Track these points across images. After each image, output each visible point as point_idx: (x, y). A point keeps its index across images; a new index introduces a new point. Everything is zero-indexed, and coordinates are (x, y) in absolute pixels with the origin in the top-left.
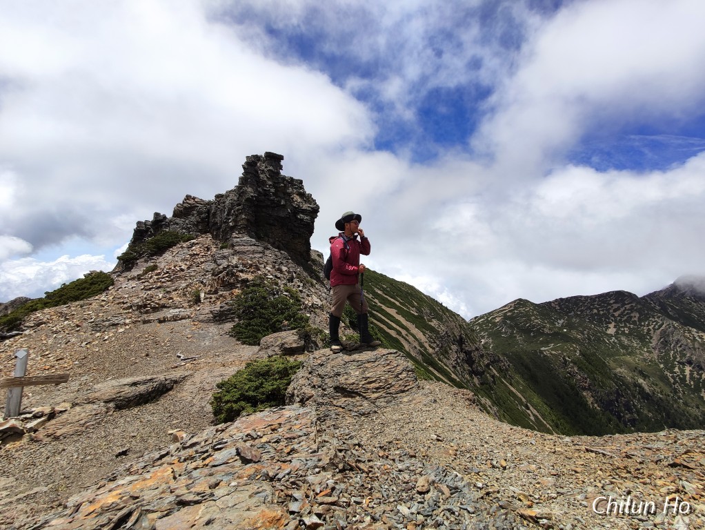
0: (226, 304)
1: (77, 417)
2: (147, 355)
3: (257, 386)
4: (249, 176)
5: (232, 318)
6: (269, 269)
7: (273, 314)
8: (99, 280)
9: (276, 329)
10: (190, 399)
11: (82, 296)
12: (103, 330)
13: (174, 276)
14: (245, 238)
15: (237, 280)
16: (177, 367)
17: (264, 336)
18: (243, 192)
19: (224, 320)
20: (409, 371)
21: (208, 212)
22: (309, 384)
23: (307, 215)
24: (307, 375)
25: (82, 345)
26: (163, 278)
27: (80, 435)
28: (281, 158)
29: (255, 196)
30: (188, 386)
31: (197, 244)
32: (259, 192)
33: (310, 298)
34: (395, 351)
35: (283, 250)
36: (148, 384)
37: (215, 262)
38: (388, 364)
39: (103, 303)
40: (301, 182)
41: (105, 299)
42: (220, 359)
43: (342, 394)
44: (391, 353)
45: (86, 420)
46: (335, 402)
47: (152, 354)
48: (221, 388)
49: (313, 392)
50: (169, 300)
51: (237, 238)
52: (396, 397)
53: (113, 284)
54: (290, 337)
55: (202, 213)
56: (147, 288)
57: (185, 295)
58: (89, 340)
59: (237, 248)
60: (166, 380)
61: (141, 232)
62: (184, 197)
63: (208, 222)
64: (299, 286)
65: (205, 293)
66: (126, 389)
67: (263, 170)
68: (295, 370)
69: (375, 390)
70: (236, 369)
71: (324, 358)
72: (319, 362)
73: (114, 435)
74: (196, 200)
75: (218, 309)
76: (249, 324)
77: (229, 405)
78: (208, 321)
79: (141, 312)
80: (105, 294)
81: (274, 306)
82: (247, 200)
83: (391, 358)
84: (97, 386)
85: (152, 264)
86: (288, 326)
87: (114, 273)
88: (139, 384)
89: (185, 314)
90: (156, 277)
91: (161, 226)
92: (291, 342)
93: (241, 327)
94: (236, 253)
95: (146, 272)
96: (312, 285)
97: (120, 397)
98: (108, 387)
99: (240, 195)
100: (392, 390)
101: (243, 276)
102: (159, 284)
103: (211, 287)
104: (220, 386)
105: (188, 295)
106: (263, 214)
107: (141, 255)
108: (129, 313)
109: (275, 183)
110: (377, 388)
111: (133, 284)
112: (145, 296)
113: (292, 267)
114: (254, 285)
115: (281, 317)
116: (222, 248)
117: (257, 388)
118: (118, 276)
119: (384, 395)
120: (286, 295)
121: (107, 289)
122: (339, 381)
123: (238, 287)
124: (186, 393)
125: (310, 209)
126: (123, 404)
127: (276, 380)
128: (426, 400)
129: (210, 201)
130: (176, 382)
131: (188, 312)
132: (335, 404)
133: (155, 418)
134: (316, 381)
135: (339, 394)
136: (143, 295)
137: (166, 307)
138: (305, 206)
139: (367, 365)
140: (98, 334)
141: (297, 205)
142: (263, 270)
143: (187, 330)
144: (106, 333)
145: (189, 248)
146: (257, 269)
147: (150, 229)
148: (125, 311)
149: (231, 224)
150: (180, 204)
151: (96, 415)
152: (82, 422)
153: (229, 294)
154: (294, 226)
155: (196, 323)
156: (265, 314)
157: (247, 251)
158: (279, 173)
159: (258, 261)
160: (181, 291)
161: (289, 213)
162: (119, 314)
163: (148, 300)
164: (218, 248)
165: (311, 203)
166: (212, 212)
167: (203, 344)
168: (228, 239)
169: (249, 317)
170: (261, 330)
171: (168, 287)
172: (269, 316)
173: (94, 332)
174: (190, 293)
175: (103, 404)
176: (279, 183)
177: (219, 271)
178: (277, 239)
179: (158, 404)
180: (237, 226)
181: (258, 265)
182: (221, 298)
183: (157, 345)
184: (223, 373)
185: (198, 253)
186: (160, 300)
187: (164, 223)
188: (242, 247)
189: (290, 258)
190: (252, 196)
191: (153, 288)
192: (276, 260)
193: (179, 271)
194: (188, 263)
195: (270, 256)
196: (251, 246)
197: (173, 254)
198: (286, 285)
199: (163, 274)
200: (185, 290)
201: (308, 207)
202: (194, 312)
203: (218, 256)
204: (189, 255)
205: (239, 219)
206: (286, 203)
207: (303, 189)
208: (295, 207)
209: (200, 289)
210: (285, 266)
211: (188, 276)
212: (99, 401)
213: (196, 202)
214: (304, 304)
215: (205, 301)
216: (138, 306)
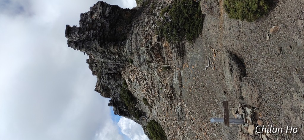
0: (173, 49)
1: (249, 91)
5: (182, 45)
6: (148, 28)
7: (182, 17)
8: (151, 127)
11: (161, 133)
12: (184, 115)
13: (151, 87)
14: (127, 47)
15: (157, 45)
16: (214, 66)
18: (96, 49)
19: (183, 50)
21: (107, 74)
23: (106, 9)
25: (193, 122)
26: (152, 93)
28: (68, 27)
29: (98, 41)
30: (234, 47)
31: (129, 78)
32: (94, 39)
35: (132, 24)
36: (232, 65)
39: (167, 119)
40: (82, 15)
41: (165, 119)
47: (203, 84)
50: (168, 85)
51: (126, 52)
53: (154, 120)
55: (108, 78)
56: (158, 100)
57: (165, 76)
58: (190, 119)
59: (133, 51)
60: (230, 58)
61: (121, 112)
62: (96, 92)
63: (114, 74)
64: (158, 9)
65: (164, 65)
66: (234, 74)
67: (79, 37)
70: (226, 21)
74: (98, 85)
75: (176, 54)
76: (189, 31)
78: (183, 60)
79: (174, 99)
81: (177, 17)
82: (101, 46)
85: (142, 102)
87: (147, 121)
88: (232, 69)
90: (151, 97)
91: (116, 102)
93: (190, 36)
94: (137, 51)
95: (147, 104)
96: (155, 3)
97: (239, 75)
99: (98, 51)
101: (155, 40)
102: (156, 94)
103: (160, 61)
106: (109, 37)
107: (136, 109)
109: (86, 30)
112: (164, 99)
113: (143, 17)
115: (185, 11)
116: (132, 62)
118: (149, 118)
120: (166, 14)
121: (157, 122)
123: (162, 44)
124: (239, 47)
126: (243, 73)
130: (231, 54)
131: (176, 73)
137: (172, 86)
138: (100, 11)
140: (187, 117)
141: (99, 16)
142: (149, 31)
143: (188, 70)
144: (186, 113)
145: (132, 83)
146: (149, 35)
147: (118, 108)
148: (173, 107)
149: (117, 57)
150: (101, 94)
151: (249, 83)
152: (252, 87)
153: (166, 49)
154: (114, 18)
155: (184, 66)
156: (183, 22)
157: (135, 43)
158: (79, 28)
159: (143, 35)
160: (162, 79)
161: (106, 20)
162: (175, 110)
163: (167, 96)
164: (131, 65)
165: (96, 7)
166: (108, 71)
167: (199, 58)
168: (126, 59)
169: (184, 32)
170: (193, 23)
171: (159, 88)
172: (184, 19)
173: (185, 120)
174: (164, 74)
175: (242, 82)
176: (86, 27)
177: (150, 58)
178: (125, 28)
179: (244, 58)
180: (118, 53)
181: (145, 35)
182: (168, 54)
183: (197, 83)
184: (228, 29)
185: (135, 76)
186: (167, 90)
187: (114, 101)
188: (133, 48)
189: (137, 19)
190: (98, 43)
191: (159, 96)
192: (140, 26)
193: (147, 85)
194: (142, 81)
195: (137, 30)
196: (131, 43)
197: (135, 92)
198: (158, 17)
199: (149, 94)
200: (162, 77)
201: (100, 9)
202: (176, 69)
203: (138, 62)
204: (136, 81)
205: (113, 51)
206: (100, 23)
207: (87, 13)
208: (102, 17)
209: (161, 68)
210: (144, 21)
211: (151, 79)
212: (240, 85)
213: (99, 85)
214: (171, 4)
215: (169, 64)
216: (170, 101)
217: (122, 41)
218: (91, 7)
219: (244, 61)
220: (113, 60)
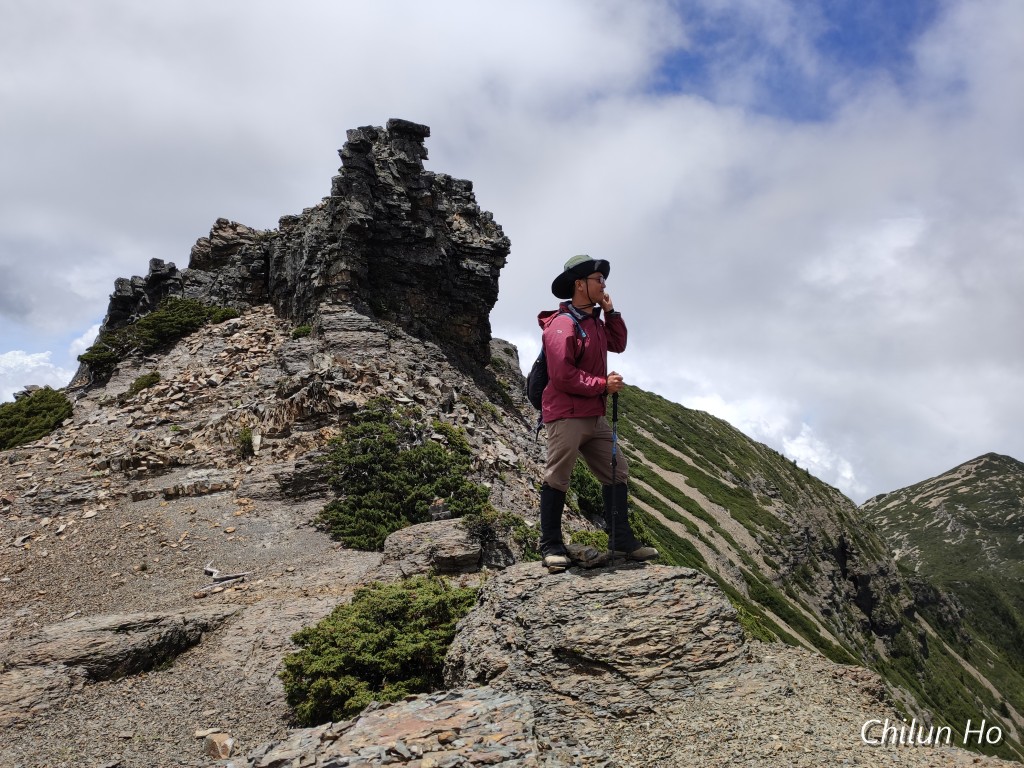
0: (309, 458)
1: (16, 693)
2: (144, 568)
3: (381, 641)
4: (353, 176)
5: (321, 490)
6: (401, 381)
7: (411, 482)
8: (44, 405)
9: (416, 516)
10: (235, 665)
11: (12, 440)
12: (54, 512)
13: (193, 397)
14: (347, 314)
15: (332, 406)
16: (205, 596)
17: (393, 530)
18: (341, 212)
19: (301, 495)
20: (725, 619)
21: (266, 256)
22: (497, 641)
23: (483, 261)
24: (491, 619)
25: (16, 543)
26: (172, 402)
27: (21, 729)
28: (422, 132)
29: (368, 221)
30: (229, 637)
31: (244, 327)
32: (377, 210)
33: (490, 448)
34: (690, 571)
35: (430, 340)
36: (150, 631)
37: (283, 366)
38: (677, 602)
39: (53, 455)
40: (469, 186)
41: (57, 446)
42: (298, 580)
43: (571, 666)
44: (682, 577)
45: (32, 699)
46: (555, 684)
47: (154, 566)
48: (302, 643)
49: (507, 659)
50: (186, 449)
51: (327, 313)
52: (697, 678)
53: (70, 415)
54: (449, 535)
55: (252, 259)
56: (139, 423)
57: (220, 439)
58: (28, 533)
59: (330, 336)
60: (186, 623)
61: (125, 303)
62: (213, 223)
63: (267, 279)
64: (466, 421)
65: (263, 435)
66: (107, 638)
67: (385, 162)
68: (462, 607)
69: (646, 660)
70: (333, 602)
71: (528, 584)
72: (518, 590)
73: (87, 734)
74: (239, 230)
75: (292, 469)
76: (358, 505)
77: (321, 681)
78: (270, 496)
79: (127, 476)
80: (55, 436)
81: (411, 465)
82: (352, 228)
83: (684, 587)
84: (51, 630)
85: (148, 372)
86: (446, 508)
87: (73, 390)
88: (133, 629)
89: (220, 480)
90: (157, 400)
91: (166, 288)
92: (452, 543)
93: (341, 510)
94: (329, 346)
95: (136, 389)
96: (495, 418)
97: (96, 654)
98: (71, 633)
99: (334, 218)
100: (686, 661)
101: (345, 397)
102: (164, 415)
103: (276, 421)
104: (300, 640)
105: (226, 440)
106: (386, 260)
107: (124, 351)
108: (104, 476)
109: (410, 189)
110: (652, 656)
111: (110, 414)
112: (135, 441)
113: (449, 377)
114: (369, 418)
115: (426, 489)
116: (297, 336)
117: (381, 646)
118: (81, 397)
119: (668, 671)
120: (438, 440)
121: (59, 424)
122: (564, 636)
123: (333, 422)
124: (226, 652)
125: (489, 247)
126: (103, 669)
127: (422, 629)
128: (767, 689)
129: (269, 233)
130: (205, 628)
131: (226, 475)
132: (555, 686)
133: (168, 703)
134: (513, 633)
135: (565, 666)
136: (131, 438)
137: (179, 465)
138: (478, 241)
139: (627, 601)
140: (46, 521)
141: (460, 238)
142: (388, 384)
143: (225, 515)
144: (61, 518)
145: (225, 336)
146: (374, 382)
147: (142, 294)
148: (97, 473)
149: (316, 283)
150: (205, 240)
151: (51, 689)
152: (25, 703)
153: (315, 438)
154: (455, 285)
155: (244, 501)
156: (392, 482)
157: (353, 342)
158: (419, 167)
159: (377, 365)
160: (211, 429)
161: (443, 256)
162: (85, 478)
163: (143, 450)
164: (288, 335)
165: (492, 232)
166: (275, 256)
167: (258, 546)
168: (311, 315)
169: (359, 488)
170: (385, 517)
171: (183, 421)
172: (402, 486)
173: (36, 516)
174: (230, 435)
175: (63, 666)
176: (419, 189)
177: (292, 386)
178: (417, 316)
179: (171, 673)
180: (329, 286)
181: (377, 372)
182: (297, 446)
183: (163, 546)
184: (305, 610)
185: (246, 347)
186: (167, 448)
187: (171, 281)
188: (342, 334)
189: (445, 357)
190: (361, 220)
191: (150, 424)
192: (415, 361)
193: (205, 386)
194: (224, 369)
195: (403, 352)
196: (360, 330)
197: (191, 349)
198: (438, 417)
199: (172, 392)
200: (220, 428)
201: (485, 242)
202: (239, 476)
203: (288, 353)
204: (226, 350)
205: (333, 271)
206: (436, 234)
207: (473, 200)
208: (455, 243)
209: (252, 425)
210: (434, 376)
211: (225, 396)
212: (55, 660)
213: (238, 234)
214: (476, 459)
215: (263, 452)
216: (121, 461)
217: (371, 304)
218: (492, 215)
219: (157, 671)
220: (304, 270)
